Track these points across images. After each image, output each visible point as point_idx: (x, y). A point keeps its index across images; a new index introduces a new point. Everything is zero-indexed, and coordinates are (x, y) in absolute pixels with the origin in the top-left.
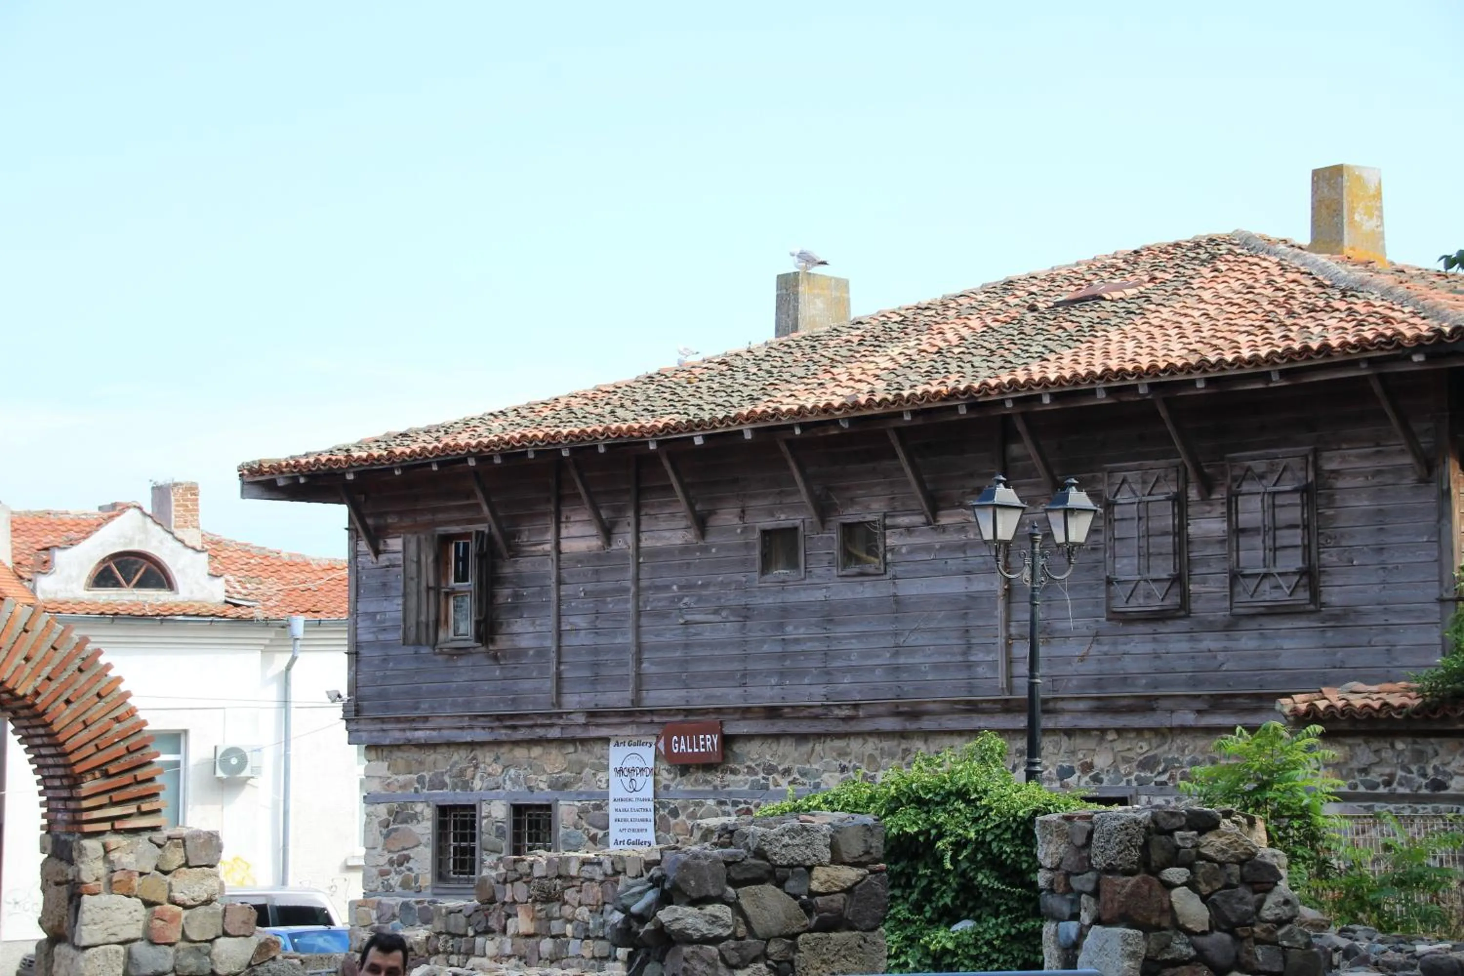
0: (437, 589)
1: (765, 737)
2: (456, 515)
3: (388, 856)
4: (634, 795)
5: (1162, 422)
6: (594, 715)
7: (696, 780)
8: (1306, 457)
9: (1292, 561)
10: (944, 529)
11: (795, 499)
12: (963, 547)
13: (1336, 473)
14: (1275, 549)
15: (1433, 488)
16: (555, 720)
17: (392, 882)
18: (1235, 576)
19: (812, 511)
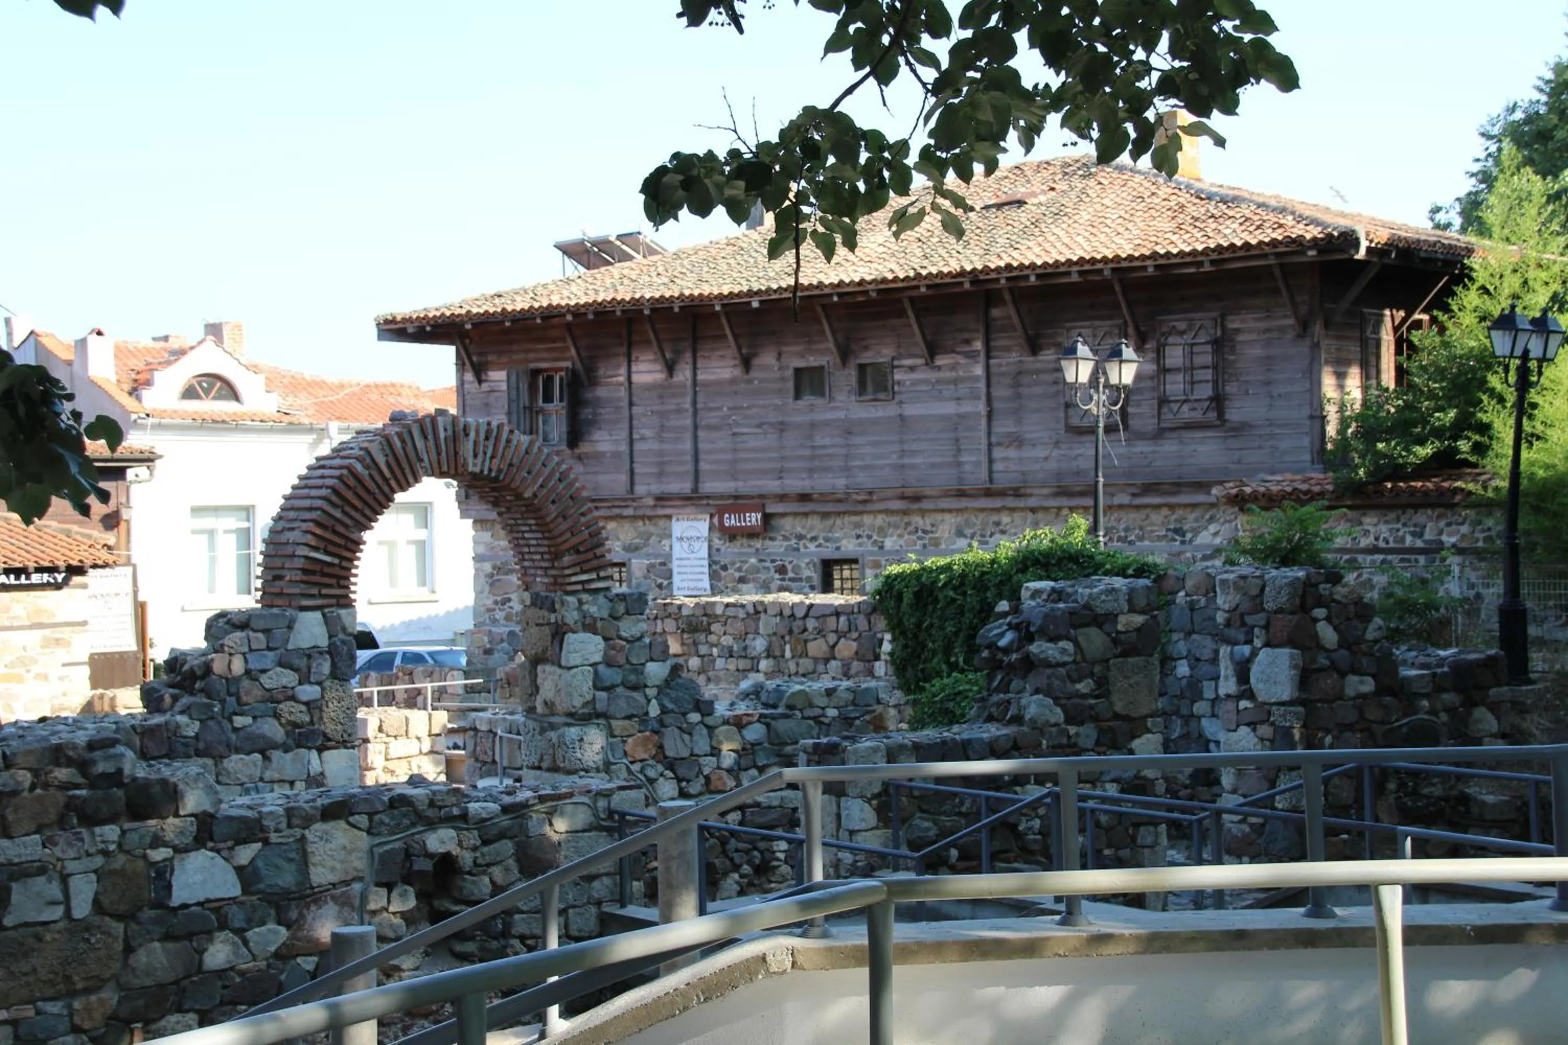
0: (530, 408)
1: (796, 514)
2: (545, 355)
3: (492, 599)
4: (694, 555)
5: (1115, 293)
6: (661, 499)
7: (742, 545)
8: (1215, 320)
9: (1205, 391)
10: (939, 368)
11: (822, 346)
12: (955, 381)
13: (1238, 331)
14: (1193, 383)
15: (1308, 342)
16: (629, 503)
17: (497, 617)
18: (1163, 401)
19: (836, 355)
